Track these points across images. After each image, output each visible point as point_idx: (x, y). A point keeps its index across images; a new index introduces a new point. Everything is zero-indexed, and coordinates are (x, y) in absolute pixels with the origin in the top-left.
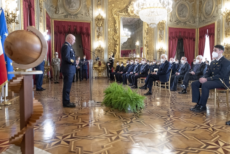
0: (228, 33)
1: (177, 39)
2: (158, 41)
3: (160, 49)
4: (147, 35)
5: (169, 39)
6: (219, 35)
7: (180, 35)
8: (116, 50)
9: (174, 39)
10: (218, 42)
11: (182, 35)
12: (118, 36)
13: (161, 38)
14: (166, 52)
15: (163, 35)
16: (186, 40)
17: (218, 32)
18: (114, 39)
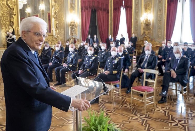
0: (148, 7)
1: (90, 10)
2: (69, 11)
3: (71, 23)
4: (55, 3)
5: (82, 9)
6: (137, 9)
7: (93, 5)
8: (13, 22)
9: (88, 9)
10: (136, 17)
11: (96, 5)
12: (15, 2)
13: (73, 8)
14: (79, 26)
15: (74, 4)
16: (100, 12)
17: (136, 5)
18: (9, 6)
